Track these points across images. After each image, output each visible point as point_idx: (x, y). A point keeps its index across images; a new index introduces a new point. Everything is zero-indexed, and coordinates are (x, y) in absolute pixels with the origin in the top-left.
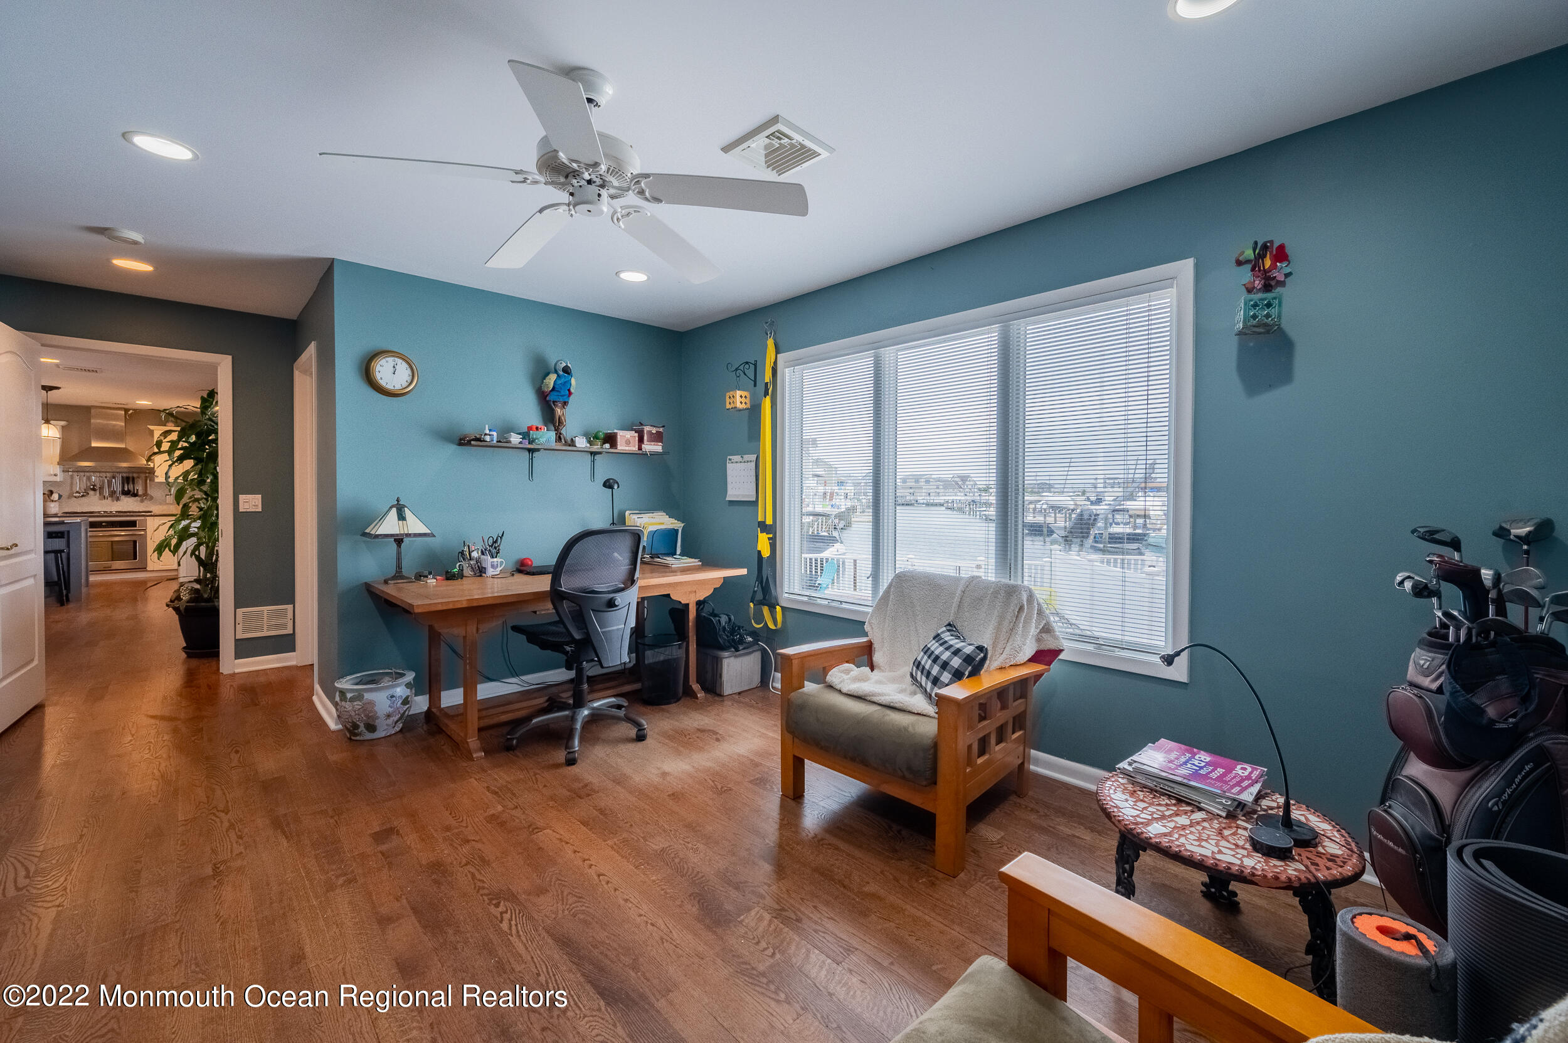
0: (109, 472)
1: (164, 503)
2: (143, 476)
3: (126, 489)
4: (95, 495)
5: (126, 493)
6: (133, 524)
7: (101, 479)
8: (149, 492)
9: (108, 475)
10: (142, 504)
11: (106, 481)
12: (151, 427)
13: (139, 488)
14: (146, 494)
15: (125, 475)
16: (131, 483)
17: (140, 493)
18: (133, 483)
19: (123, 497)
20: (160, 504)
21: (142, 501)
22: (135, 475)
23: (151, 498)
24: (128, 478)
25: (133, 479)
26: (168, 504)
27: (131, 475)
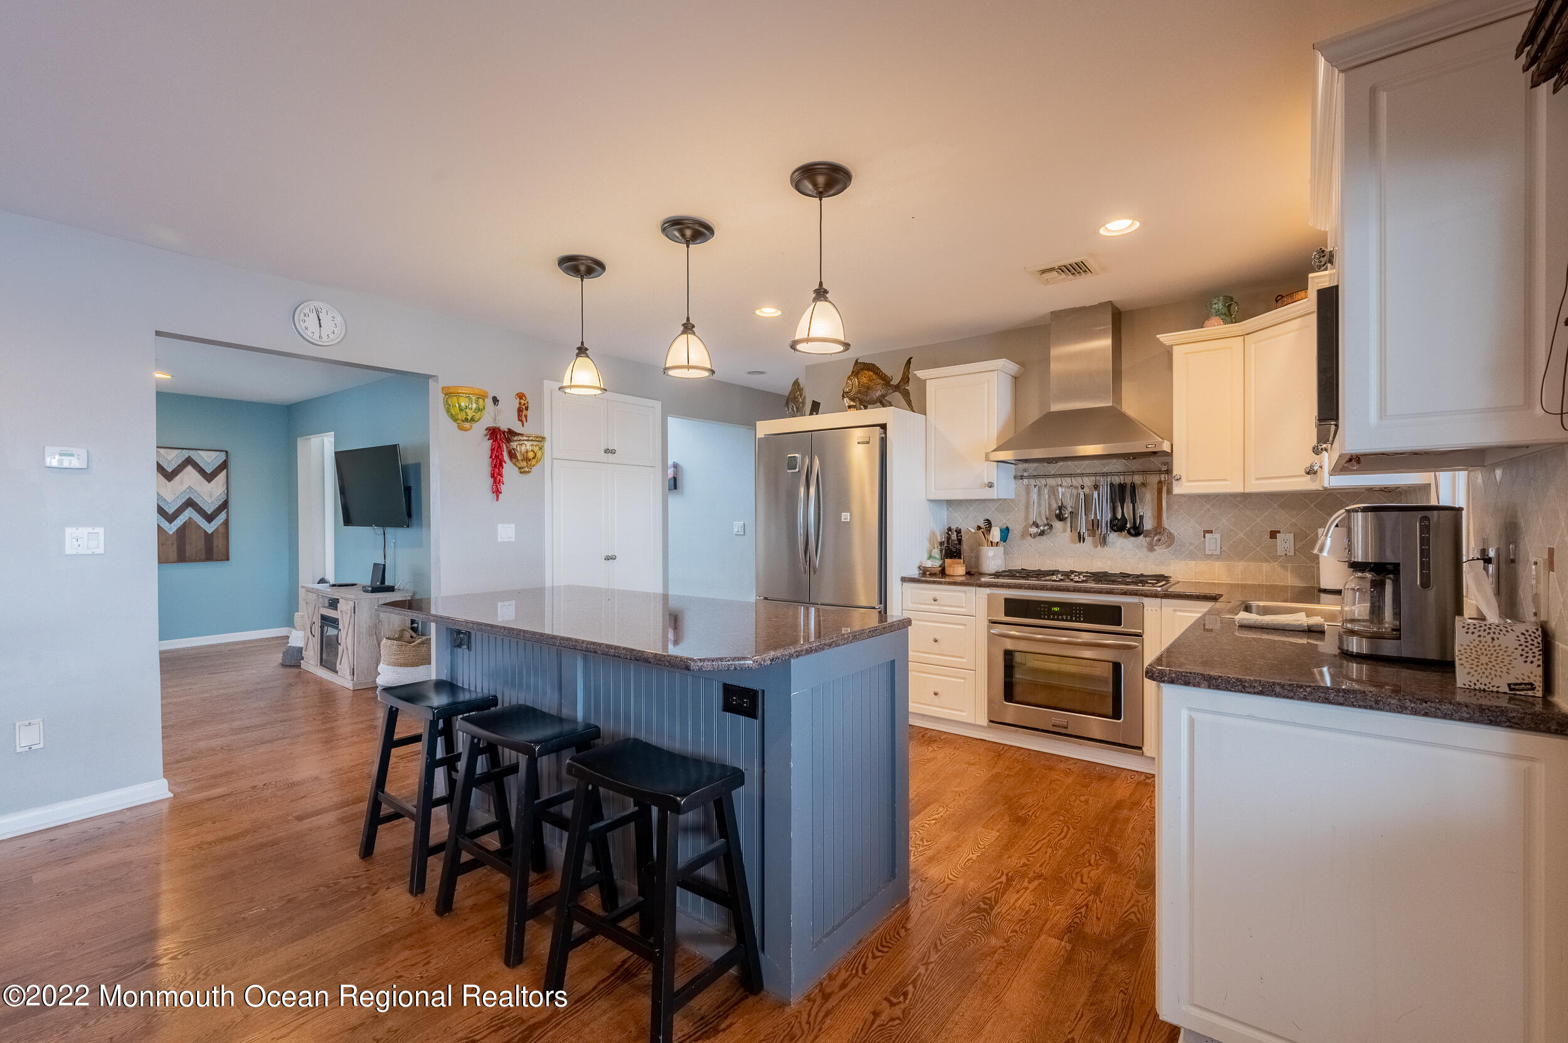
0: (1088, 475)
1: (1198, 554)
2: (1153, 479)
3: (1119, 516)
4: (1065, 530)
5: (1118, 526)
6: (1111, 615)
7: (1075, 492)
8: (1166, 523)
9: (1088, 482)
10: (1152, 555)
11: (1082, 496)
12: (1165, 338)
13: (1146, 512)
14: (1159, 529)
15: (1117, 480)
16: (1128, 499)
17: (1148, 524)
18: (1133, 502)
19: (1113, 537)
20: (1192, 556)
21: (1151, 548)
22: (1138, 479)
23: (1171, 537)
24: (1122, 487)
25: (1133, 487)
26: (1209, 557)
27: (1128, 480)
